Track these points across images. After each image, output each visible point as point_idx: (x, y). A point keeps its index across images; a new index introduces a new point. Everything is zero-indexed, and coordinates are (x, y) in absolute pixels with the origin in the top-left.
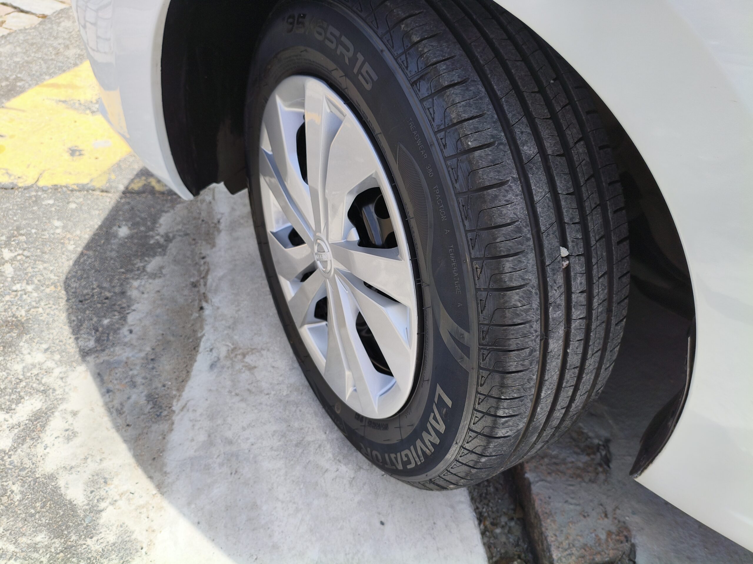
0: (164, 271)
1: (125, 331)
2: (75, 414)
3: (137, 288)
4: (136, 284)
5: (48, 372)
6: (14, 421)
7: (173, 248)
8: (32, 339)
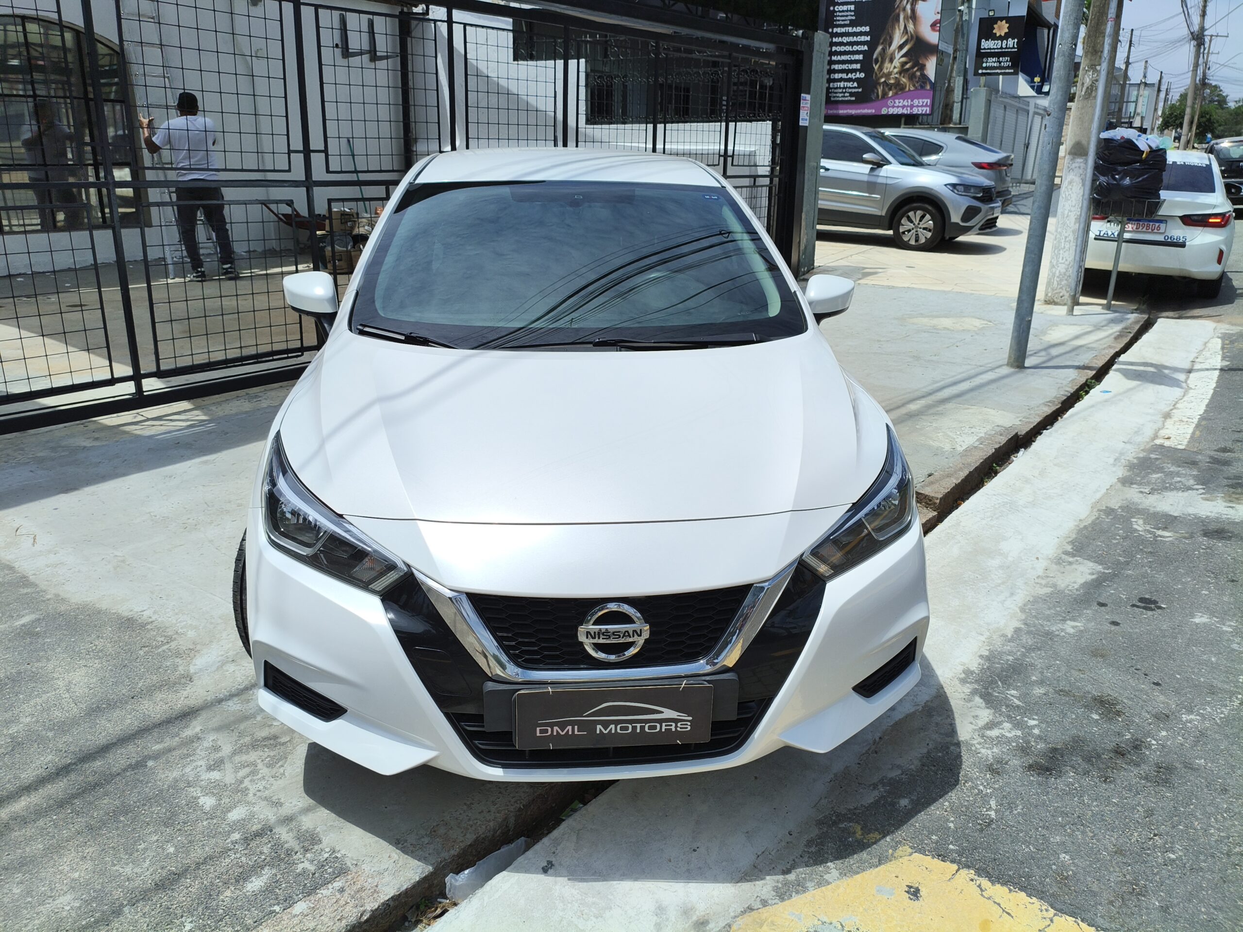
0: (890, 767)
1: (931, 746)
2: (971, 723)
3: (913, 764)
4: (912, 767)
5: (979, 743)
6: (1001, 731)
7: (875, 779)
8: (985, 761)
